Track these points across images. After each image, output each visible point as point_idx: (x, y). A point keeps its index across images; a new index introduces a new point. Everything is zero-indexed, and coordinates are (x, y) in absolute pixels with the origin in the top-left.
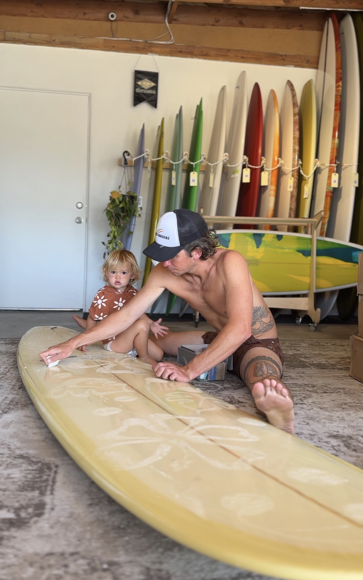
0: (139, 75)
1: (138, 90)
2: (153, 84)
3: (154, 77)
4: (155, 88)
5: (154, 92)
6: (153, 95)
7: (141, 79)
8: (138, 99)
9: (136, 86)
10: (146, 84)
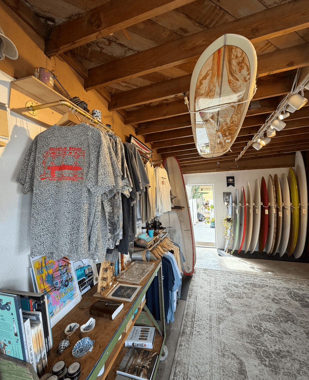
0: (228, 178)
1: (228, 182)
2: (233, 180)
3: (233, 178)
4: (234, 181)
5: (233, 182)
6: (233, 183)
7: (229, 179)
8: (228, 185)
9: (227, 181)
10: (231, 180)
